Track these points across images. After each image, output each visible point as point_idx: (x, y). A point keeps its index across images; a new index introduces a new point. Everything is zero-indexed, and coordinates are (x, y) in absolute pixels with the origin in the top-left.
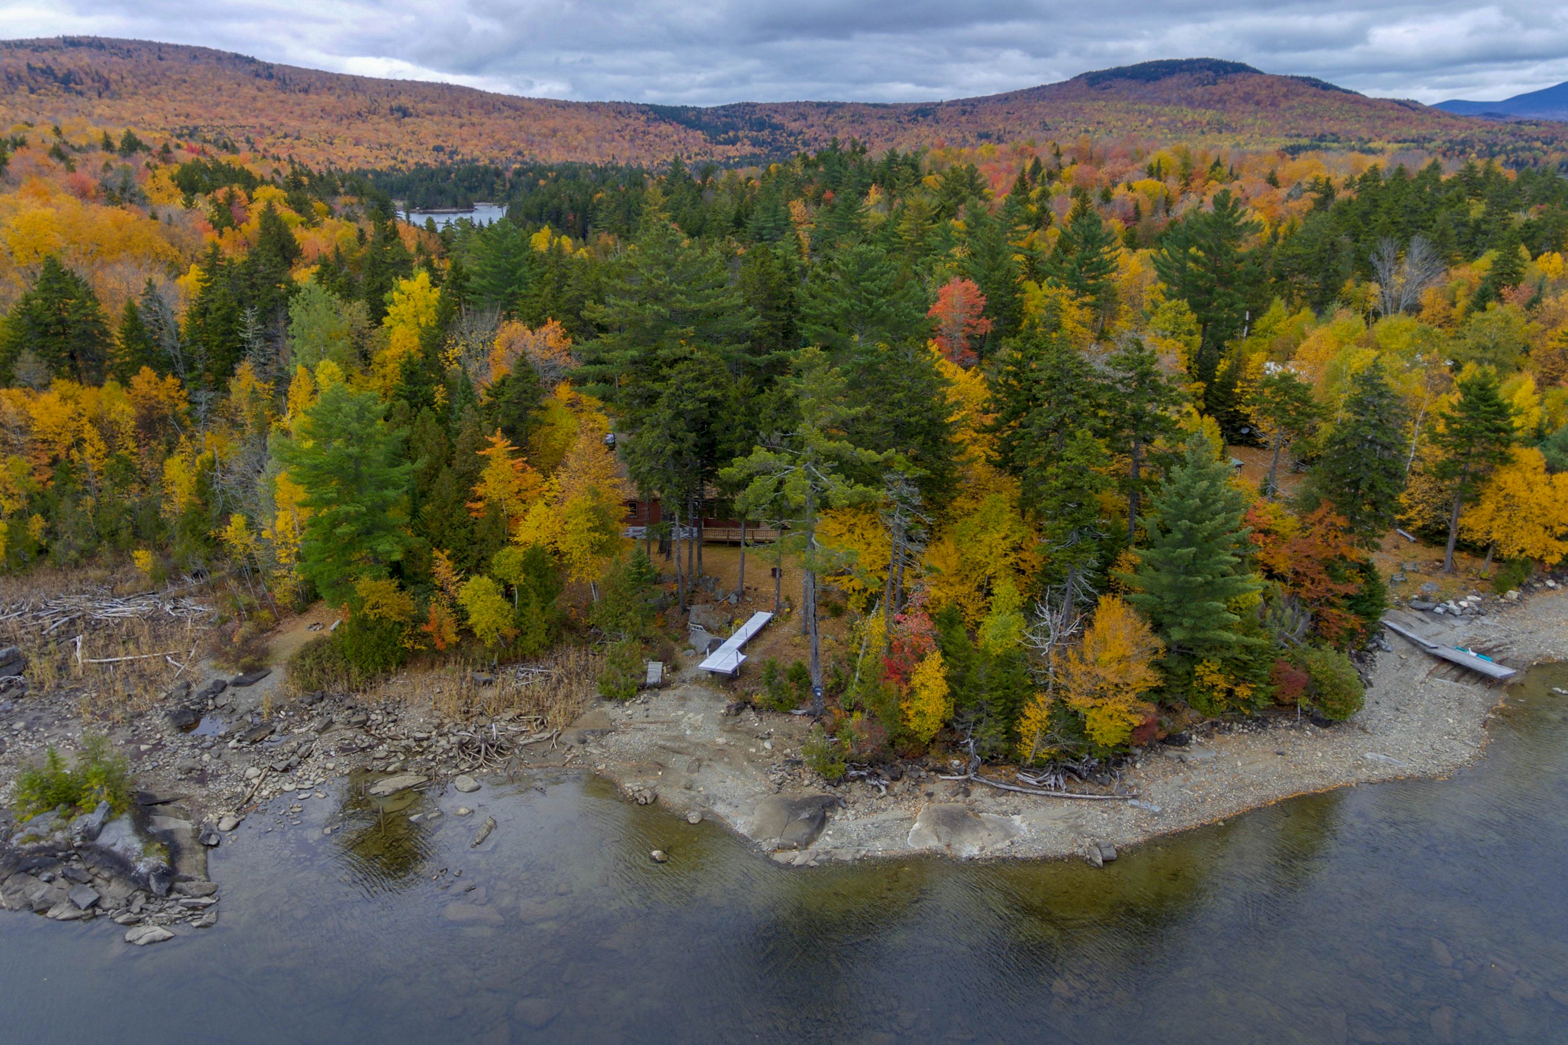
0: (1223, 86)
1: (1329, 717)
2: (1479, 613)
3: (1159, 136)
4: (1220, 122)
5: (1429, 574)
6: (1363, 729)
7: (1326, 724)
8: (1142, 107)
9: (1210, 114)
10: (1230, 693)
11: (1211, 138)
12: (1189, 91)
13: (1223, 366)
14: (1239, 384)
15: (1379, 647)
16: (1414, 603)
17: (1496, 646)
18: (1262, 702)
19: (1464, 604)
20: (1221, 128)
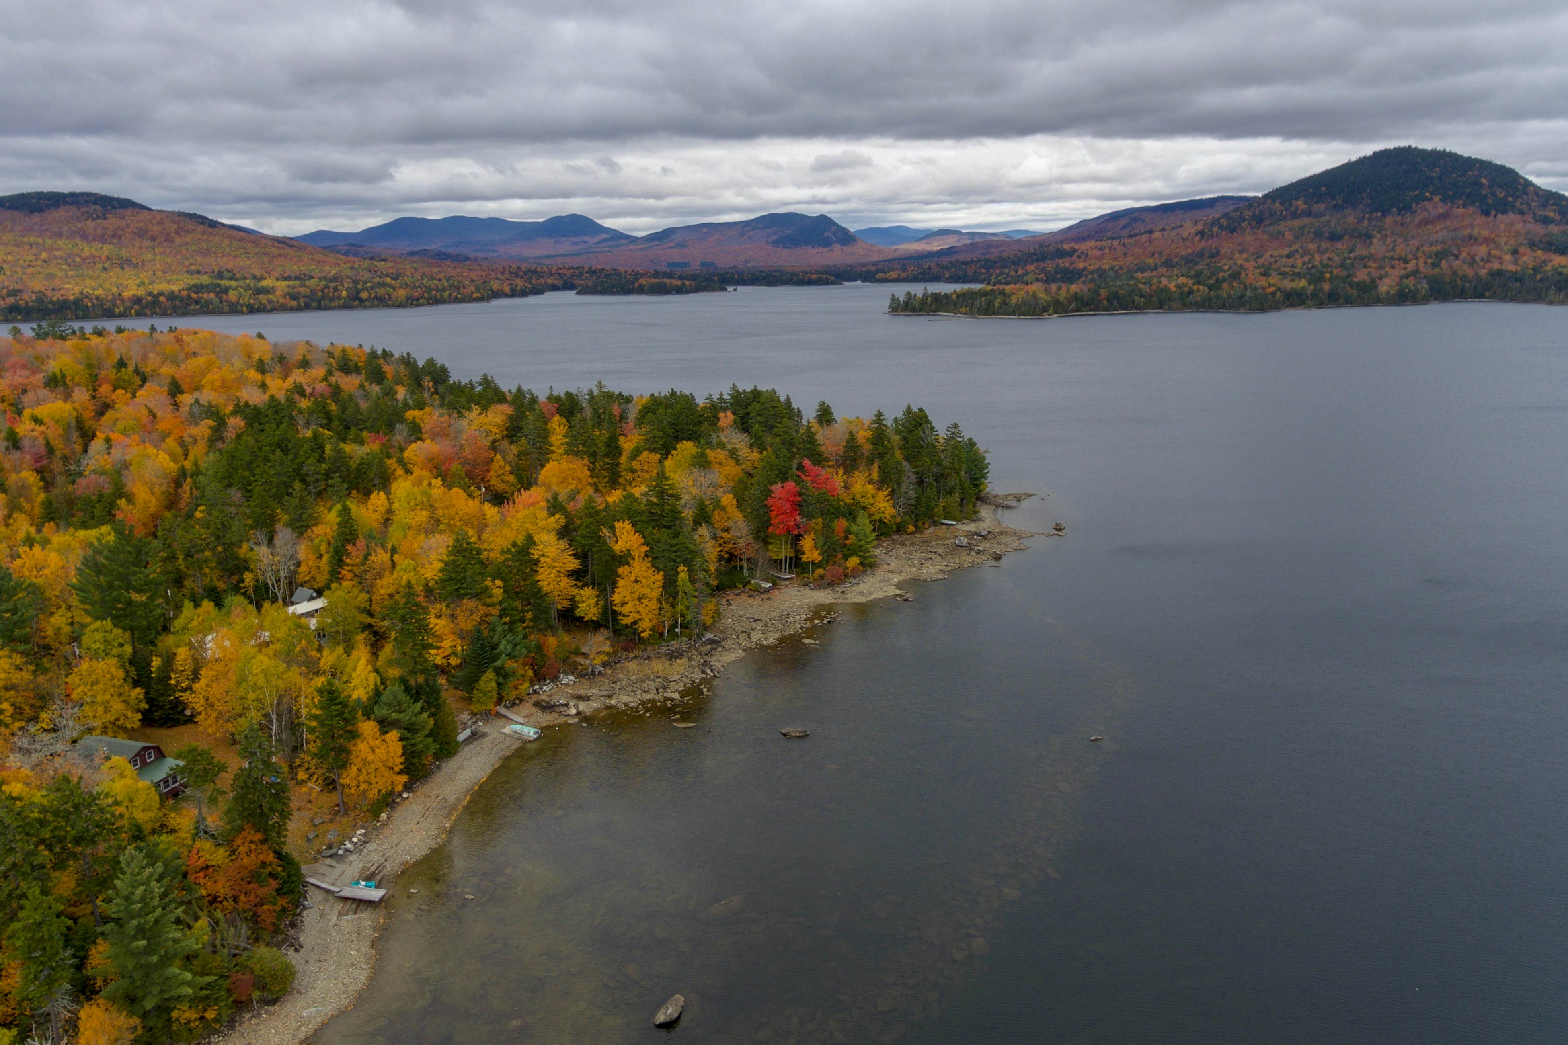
0: (113, 222)
1: (275, 996)
2: (365, 842)
3: (59, 274)
4: (119, 258)
5: (331, 821)
6: (299, 992)
7: (274, 1002)
8: (32, 239)
9: (107, 249)
10: (202, 1018)
11: (114, 275)
12: (79, 225)
13: (156, 662)
14: (173, 676)
15: (305, 908)
16: (325, 853)
17: (377, 868)
18: (226, 1013)
19: (355, 840)
20: (124, 263)
